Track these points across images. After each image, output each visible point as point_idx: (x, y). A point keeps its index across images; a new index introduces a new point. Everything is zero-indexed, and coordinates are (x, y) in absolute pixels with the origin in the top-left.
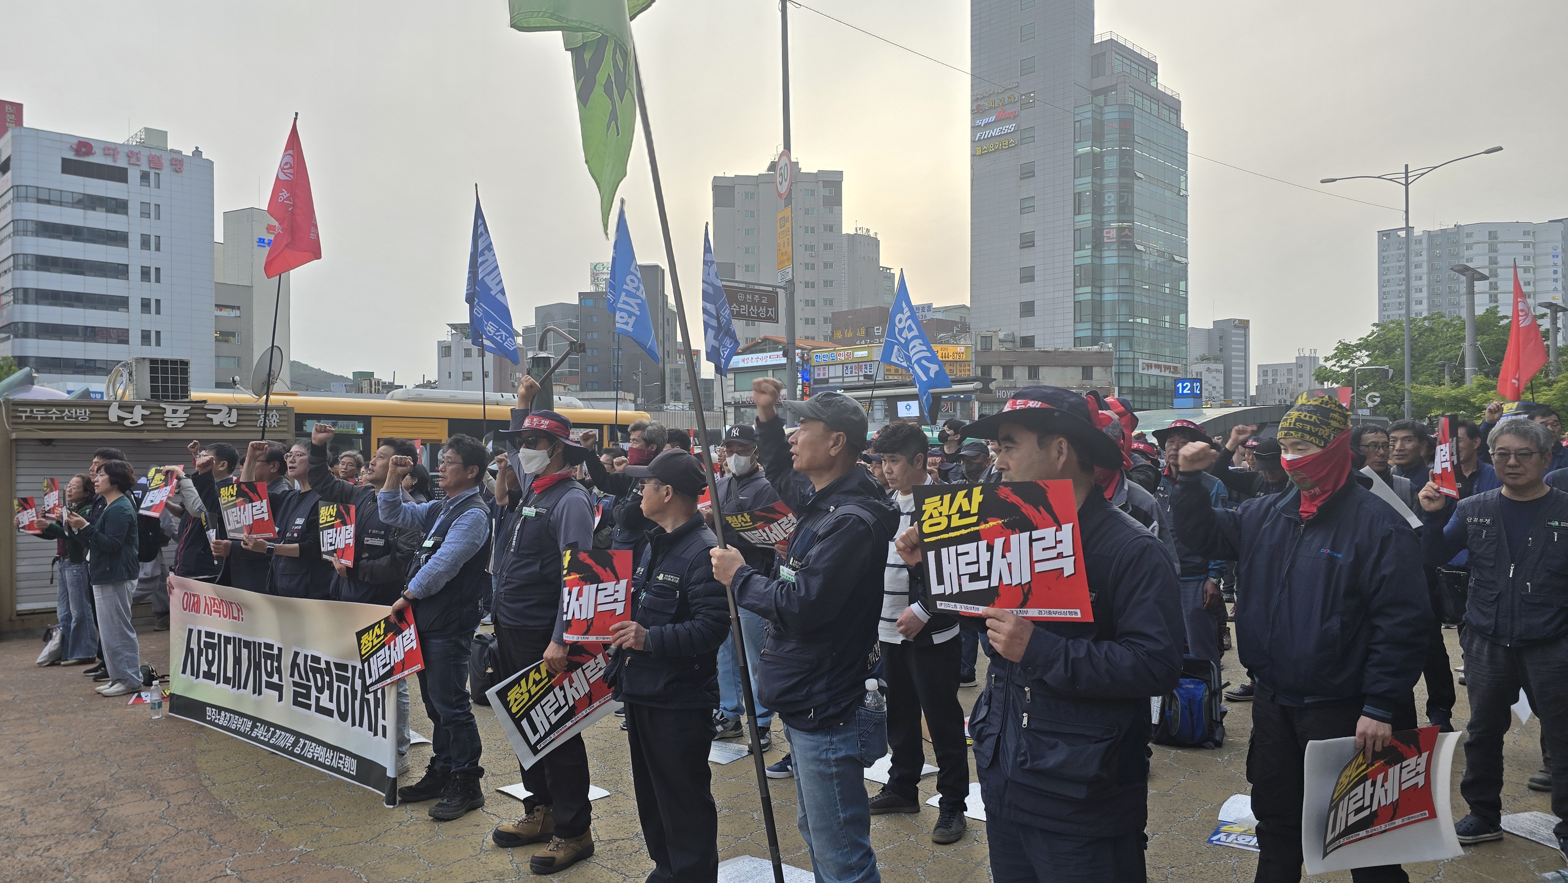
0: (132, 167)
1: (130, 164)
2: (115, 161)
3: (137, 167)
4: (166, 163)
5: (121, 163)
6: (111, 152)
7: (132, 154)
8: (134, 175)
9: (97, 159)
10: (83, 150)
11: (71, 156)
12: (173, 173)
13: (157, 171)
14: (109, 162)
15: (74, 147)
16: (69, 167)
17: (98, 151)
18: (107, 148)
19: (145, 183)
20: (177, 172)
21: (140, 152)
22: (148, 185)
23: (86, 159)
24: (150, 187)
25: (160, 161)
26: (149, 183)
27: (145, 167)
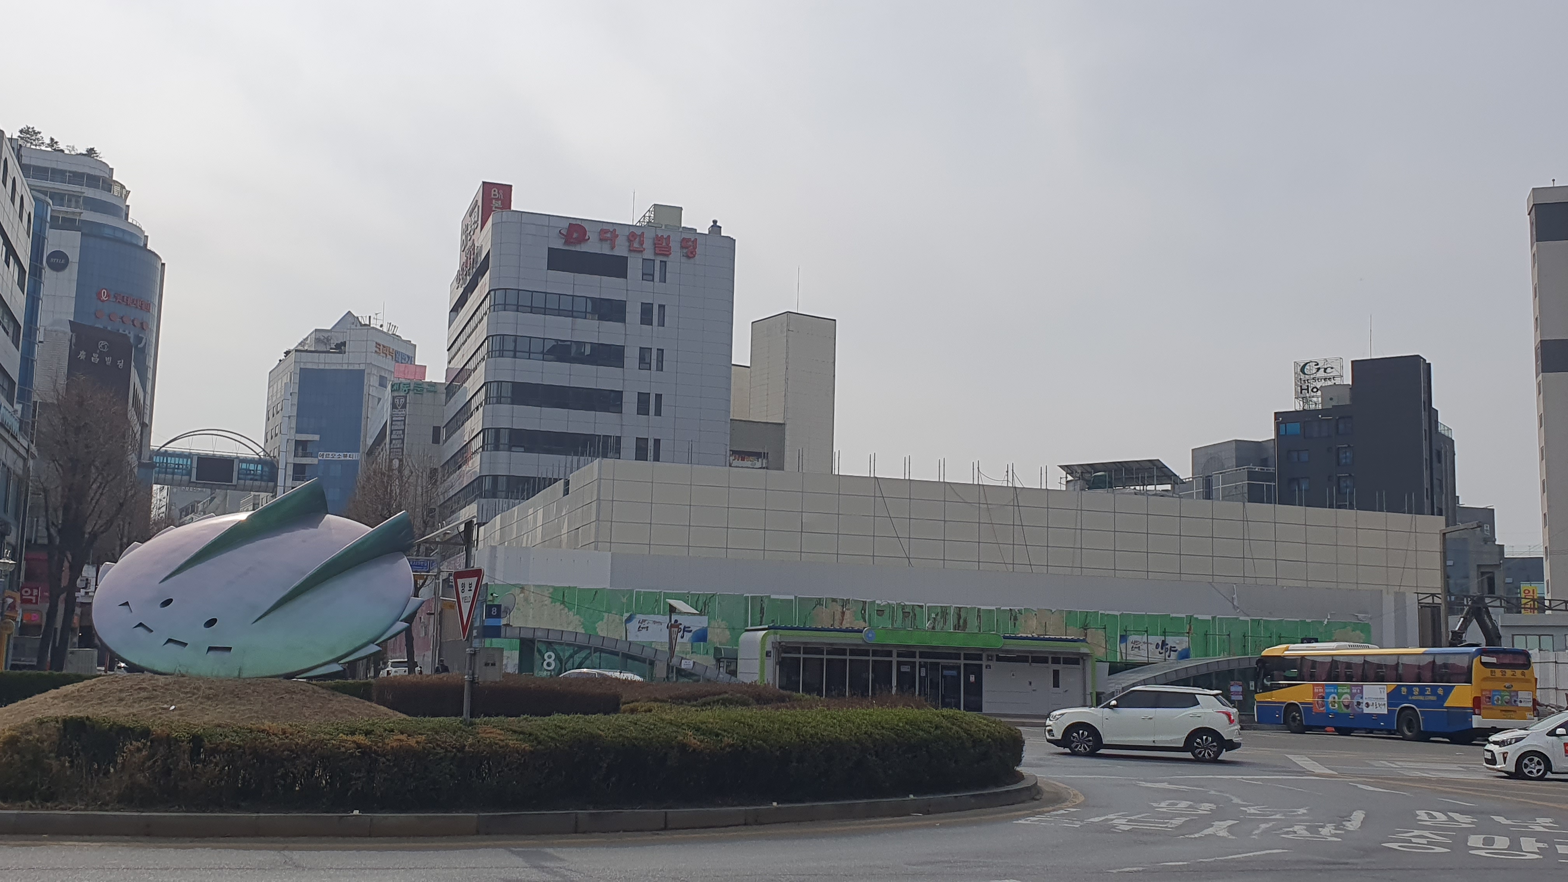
0: (633, 254)
1: (630, 251)
2: (613, 248)
3: (639, 255)
4: (675, 246)
5: (621, 250)
6: (609, 235)
7: (634, 235)
8: (635, 266)
9: (592, 246)
10: (575, 235)
11: (560, 244)
12: (684, 260)
13: (664, 259)
14: (606, 250)
15: (563, 232)
16: (557, 260)
17: (592, 235)
18: (603, 232)
19: (648, 275)
20: (688, 257)
21: (643, 233)
22: (651, 278)
23: (578, 248)
24: (653, 280)
25: (668, 244)
26: (653, 276)
27: (649, 254)
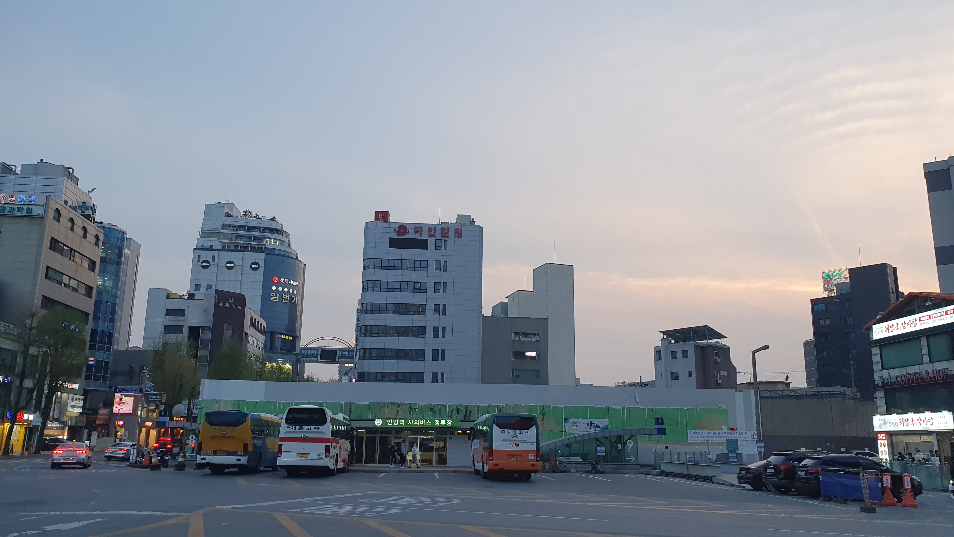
0: (431, 238)
1: (430, 236)
2: (421, 236)
3: (434, 238)
4: (452, 232)
5: (425, 236)
6: (419, 229)
7: (431, 229)
8: (432, 243)
9: (411, 235)
10: (402, 231)
11: (395, 236)
12: (456, 238)
13: (446, 239)
14: (417, 236)
15: (397, 230)
16: (394, 243)
17: (411, 230)
18: (416, 228)
19: (438, 248)
20: (459, 237)
21: (435, 227)
22: (440, 248)
23: (403, 237)
24: (441, 250)
25: (448, 231)
26: (441, 247)
27: (439, 237)
